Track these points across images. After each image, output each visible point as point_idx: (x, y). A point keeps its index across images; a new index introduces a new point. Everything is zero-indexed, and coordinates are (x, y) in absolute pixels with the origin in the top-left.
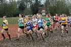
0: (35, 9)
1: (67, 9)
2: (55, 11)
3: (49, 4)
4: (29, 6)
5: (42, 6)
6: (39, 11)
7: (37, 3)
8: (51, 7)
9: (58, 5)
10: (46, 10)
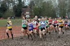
0: (18, 10)
1: (54, 12)
2: (40, 13)
3: (34, 5)
4: (11, 7)
5: (26, 7)
6: (23, 13)
7: (21, 4)
8: (36, 9)
9: (43, 6)
10: (31, 12)
